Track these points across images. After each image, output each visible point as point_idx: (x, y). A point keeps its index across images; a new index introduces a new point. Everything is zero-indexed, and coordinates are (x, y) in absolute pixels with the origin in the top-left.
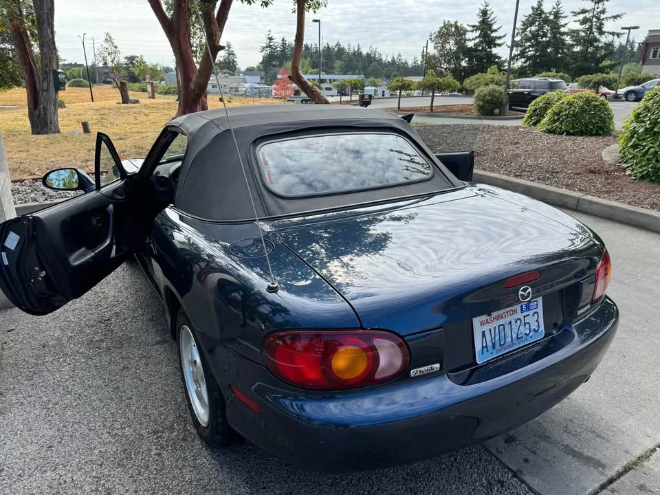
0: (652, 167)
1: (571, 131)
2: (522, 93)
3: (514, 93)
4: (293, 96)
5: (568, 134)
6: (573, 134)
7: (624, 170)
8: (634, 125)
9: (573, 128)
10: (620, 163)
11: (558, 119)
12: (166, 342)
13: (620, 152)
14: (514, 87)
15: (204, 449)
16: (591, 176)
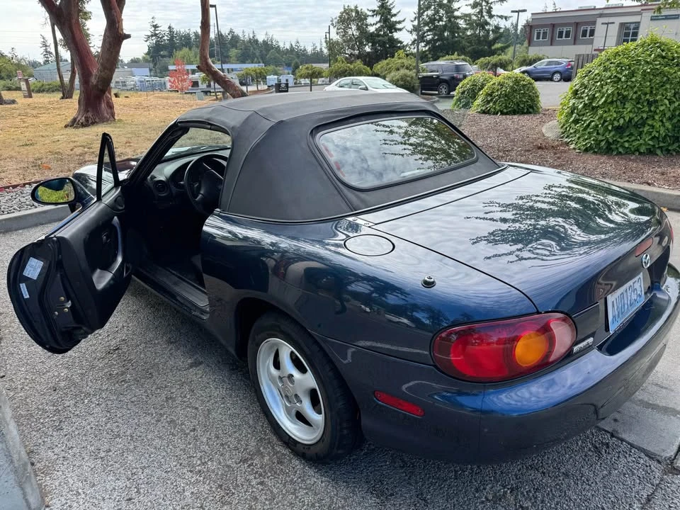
0: (593, 140)
1: (505, 111)
2: (431, 77)
3: (424, 77)
4: (190, 87)
5: (502, 113)
6: (506, 114)
7: (567, 144)
8: (573, 101)
9: (506, 107)
10: (562, 137)
11: (492, 100)
12: (201, 363)
13: (562, 127)
14: (423, 71)
15: (307, 468)
16: (540, 152)
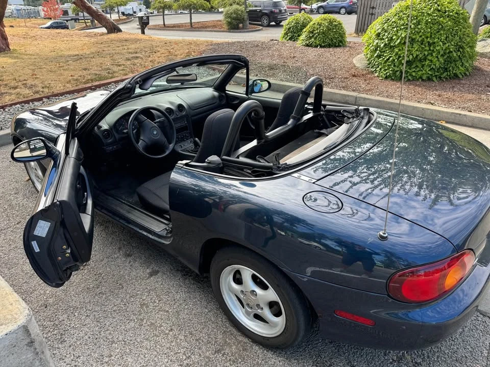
0: (391, 71)
1: (323, 45)
2: (255, 11)
3: (250, 11)
4: (61, 16)
5: (321, 47)
6: (324, 47)
7: (372, 72)
8: (377, 41)
9: (324, 42)
10: (369, 68)
11: (313, 36)
13: (368, 60)
14: (250, 6)
16: (355, 79)
